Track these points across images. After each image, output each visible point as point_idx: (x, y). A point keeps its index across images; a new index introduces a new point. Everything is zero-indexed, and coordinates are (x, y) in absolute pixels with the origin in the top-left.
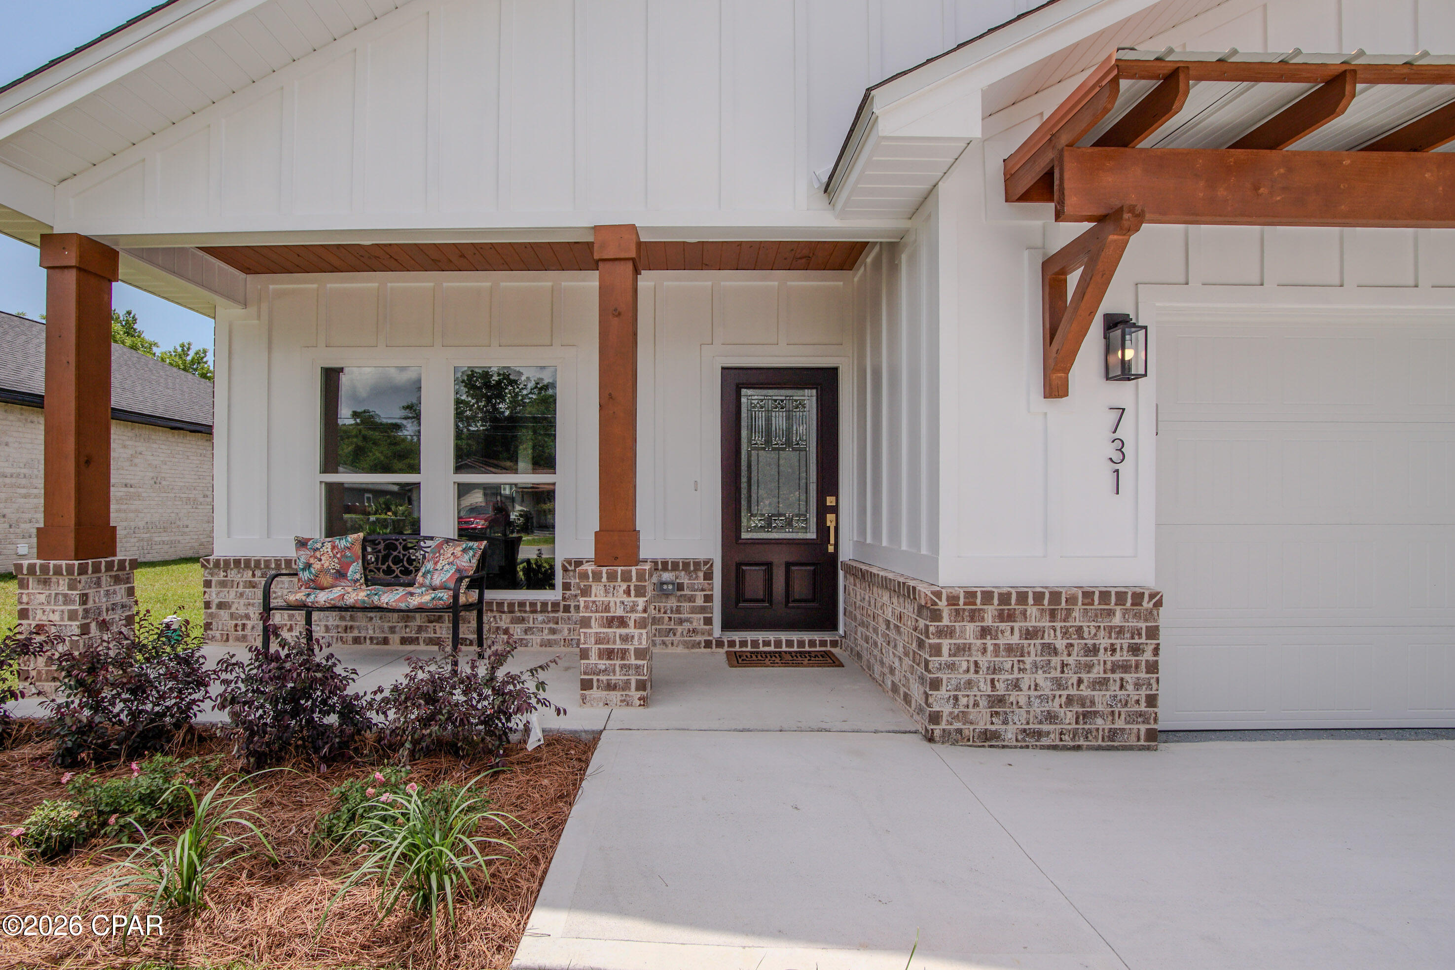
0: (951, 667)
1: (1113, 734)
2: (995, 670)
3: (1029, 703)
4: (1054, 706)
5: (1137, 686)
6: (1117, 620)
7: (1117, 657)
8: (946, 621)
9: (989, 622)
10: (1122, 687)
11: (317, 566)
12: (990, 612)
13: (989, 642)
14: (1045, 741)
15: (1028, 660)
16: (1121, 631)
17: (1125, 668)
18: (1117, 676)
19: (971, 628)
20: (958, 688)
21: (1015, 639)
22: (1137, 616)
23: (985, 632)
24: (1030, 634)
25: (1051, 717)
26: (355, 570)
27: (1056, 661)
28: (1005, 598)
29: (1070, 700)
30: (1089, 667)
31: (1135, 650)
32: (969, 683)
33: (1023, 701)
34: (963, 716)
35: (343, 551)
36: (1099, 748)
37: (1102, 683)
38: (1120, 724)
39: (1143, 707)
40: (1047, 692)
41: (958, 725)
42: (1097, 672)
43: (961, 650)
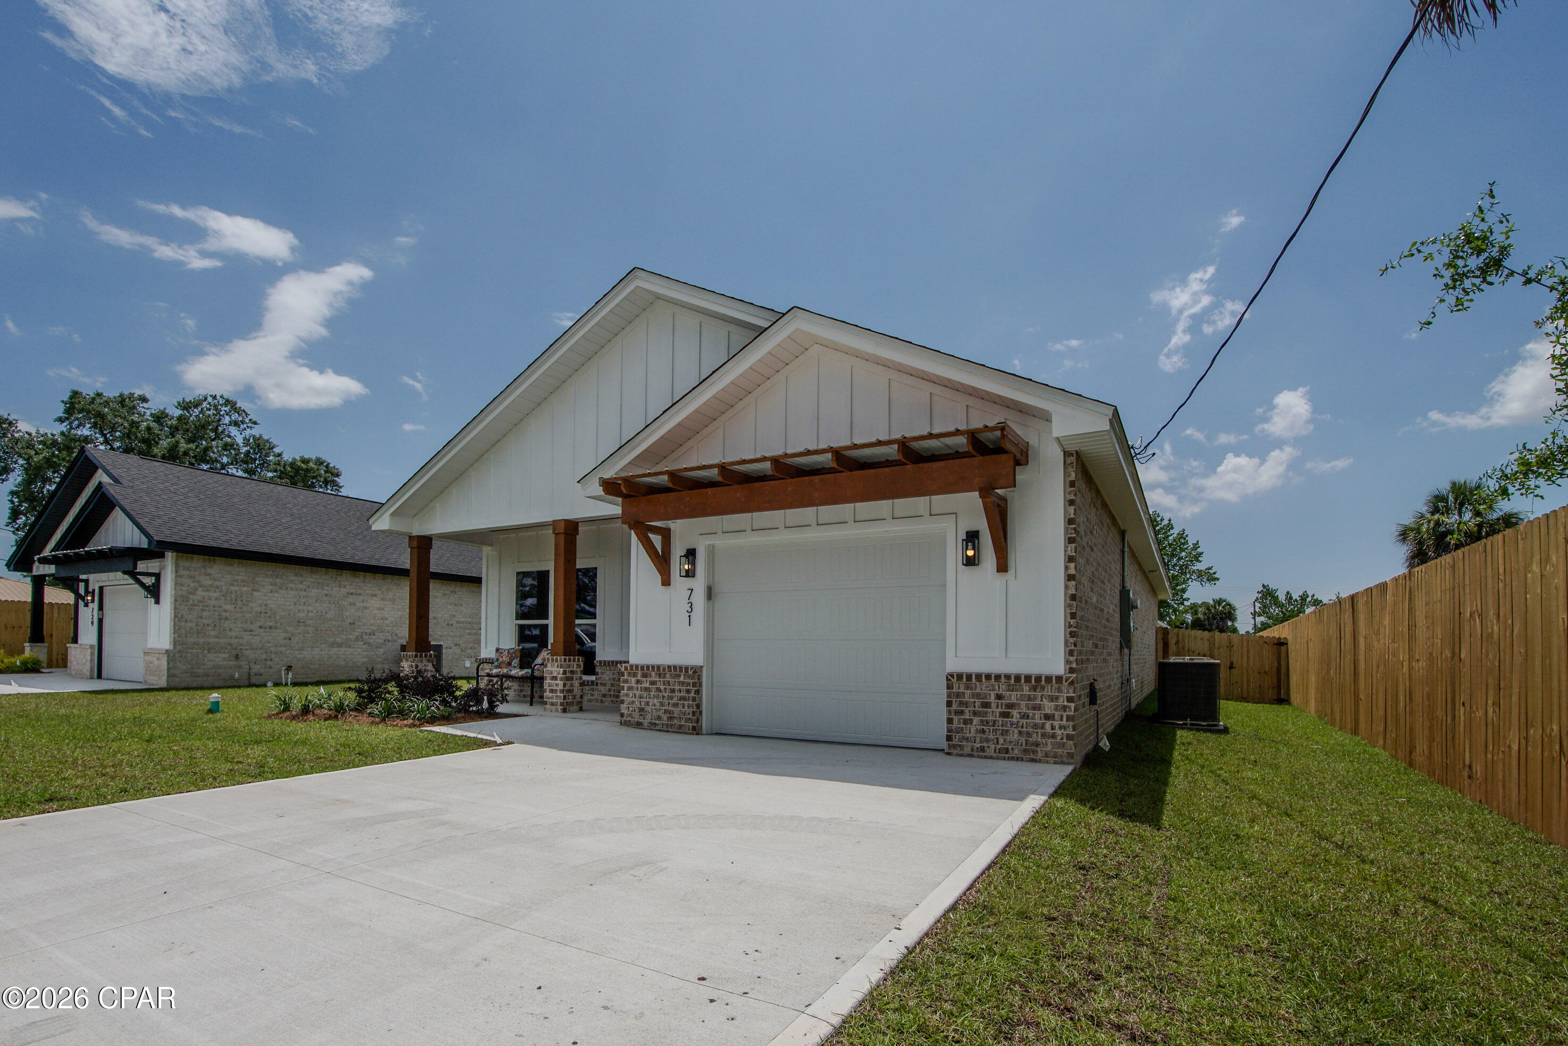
0: (627, 695)
1: (680, 727)
2: (641, 697)
3: (652, 712)
4: (660, 713)
5: (689, 707)
6: (682, 679)
7: (682, 694)
8: (626, 677)
9: (639, 678)
10: (683, 707)
11: (501, 660)
12: (640, 673)
13: (639, 686)
14: (657, 728)
15: (652, 694)
16: (683, 683)
17: (684, 699)
18: (681, 702)
19: (633, 680)
20: (629, 704)
21: (647, 685)
22: (689, 677)
23: (638, 682)
24: (653, 683)
25: (659, 718)
26: (516, 662)
27: (661, 694)
28: (642, 668)
29: (666, 711)
30: (672, 698)
31: (688, 691)
32: (633, 702)
33: (650, 710)
34: (630, 715)
35: (511, 654)
36: (676, 732)
37: (676, 705)
38: (683, 723)
39: (691, 716)
40: (658, 707)
41: (629, 719)
42: (675, 700)
43: (630, 688)
